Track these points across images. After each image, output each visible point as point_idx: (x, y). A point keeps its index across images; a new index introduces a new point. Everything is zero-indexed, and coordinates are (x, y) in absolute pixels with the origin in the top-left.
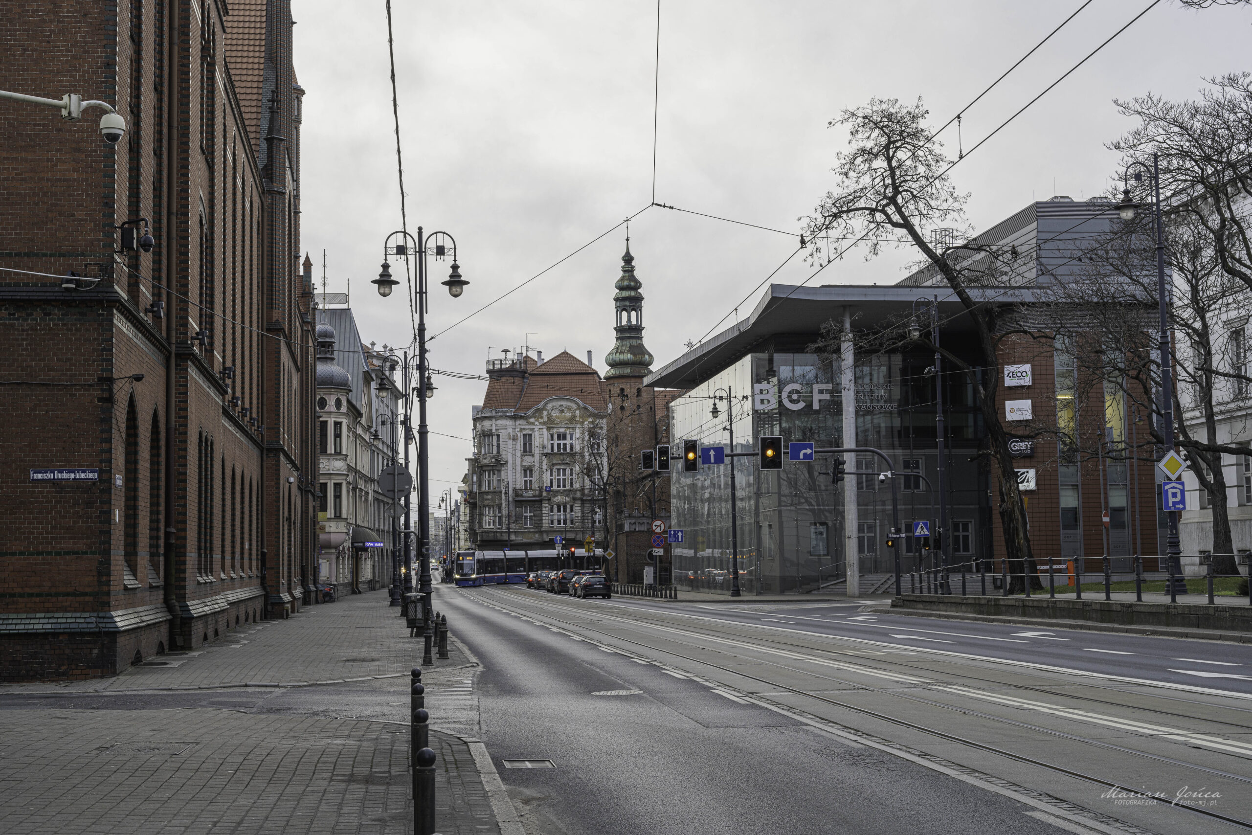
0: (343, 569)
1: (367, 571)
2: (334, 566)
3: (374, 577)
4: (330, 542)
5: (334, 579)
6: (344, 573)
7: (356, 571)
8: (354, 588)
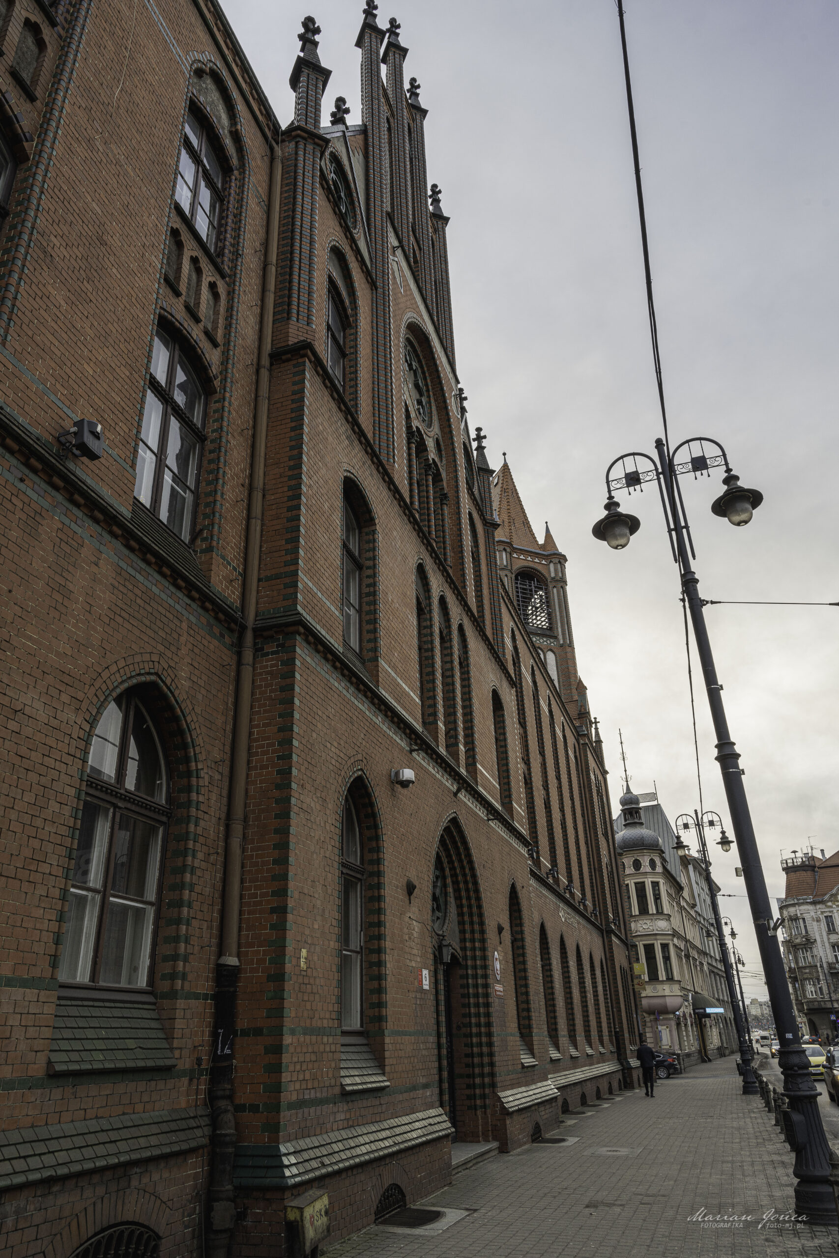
0: (688, 1036)
1: (714, 1039)
2: (675, 1033)
3: (722, 1043)
4: (666, 1007)
5: (677, 1047)
6: (689, 1041)
7: (702, 1038)
8: (704, 1056)
